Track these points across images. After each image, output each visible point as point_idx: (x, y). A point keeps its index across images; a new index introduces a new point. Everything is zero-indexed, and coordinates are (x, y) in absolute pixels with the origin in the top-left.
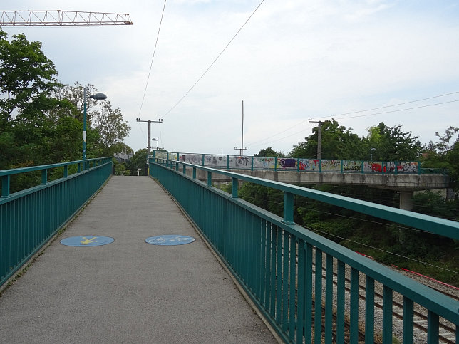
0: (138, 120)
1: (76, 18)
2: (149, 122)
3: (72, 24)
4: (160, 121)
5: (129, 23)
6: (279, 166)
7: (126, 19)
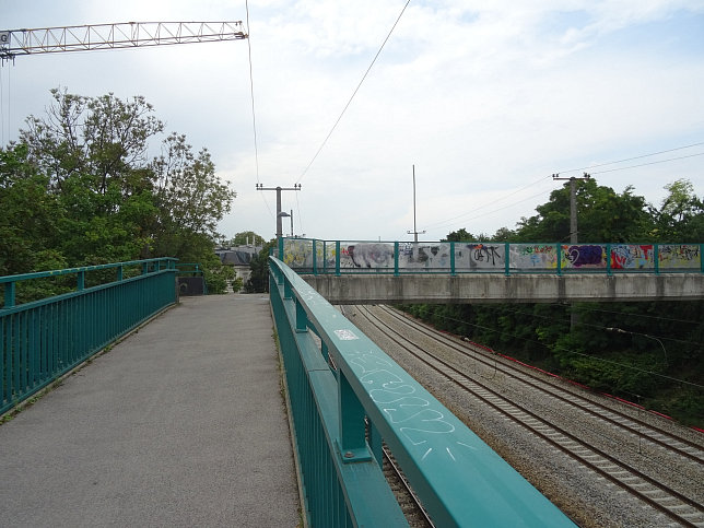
0: (260, 187)
1: (158, 31)
2: (279, 190)
3: (153, 42)
4: (297, 187)
5: (242, 36)
6: (567, 264)
7: (238, 29)
